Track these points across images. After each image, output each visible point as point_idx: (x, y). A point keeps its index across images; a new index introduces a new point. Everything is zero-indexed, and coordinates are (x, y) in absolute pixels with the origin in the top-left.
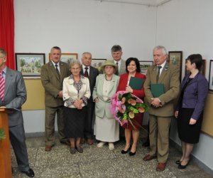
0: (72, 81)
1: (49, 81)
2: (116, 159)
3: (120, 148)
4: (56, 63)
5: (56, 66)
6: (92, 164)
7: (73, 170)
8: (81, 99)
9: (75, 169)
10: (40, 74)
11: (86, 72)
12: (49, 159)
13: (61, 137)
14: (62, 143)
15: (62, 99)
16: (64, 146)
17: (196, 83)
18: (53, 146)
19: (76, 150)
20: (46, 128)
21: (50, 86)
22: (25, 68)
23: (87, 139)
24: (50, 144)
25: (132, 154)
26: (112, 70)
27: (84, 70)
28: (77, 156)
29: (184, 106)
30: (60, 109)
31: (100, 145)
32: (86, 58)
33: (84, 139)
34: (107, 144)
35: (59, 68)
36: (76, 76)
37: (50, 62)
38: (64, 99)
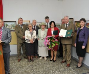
0: (29, 32)
1: (18, 32)
2: (48, 63)
3: (49, 59)
4: (21, 24)
5: (21, 26)
6: (38, 66)
7: (30, 68)
8: (33, 39)
9: (31, 68)
10: (14, 29)
11: (34, 28)
12: (19, 65)
13: (24, 56)
14: (25, 58)
15: (25, 39)
16: (25, 59)
17: (84, 31)
18: (21, 59)
19: (31, 60)
20: (18, 52)
21: (19, 34)
22: (8, 27)
23: (35, 56)
24: (20, 58)
25: (54, 61)
26: (44, 26)
27: (33, 27)
28: (31, 63)
29: (79, 41)
30: (24, 44)
31: (41, 58)
32: (34, 22)
33: (34, 56)
34: (43, 58)
35: (22, 27)
36: (30, 30)
37: (18, 24)
38: (26, 39)
